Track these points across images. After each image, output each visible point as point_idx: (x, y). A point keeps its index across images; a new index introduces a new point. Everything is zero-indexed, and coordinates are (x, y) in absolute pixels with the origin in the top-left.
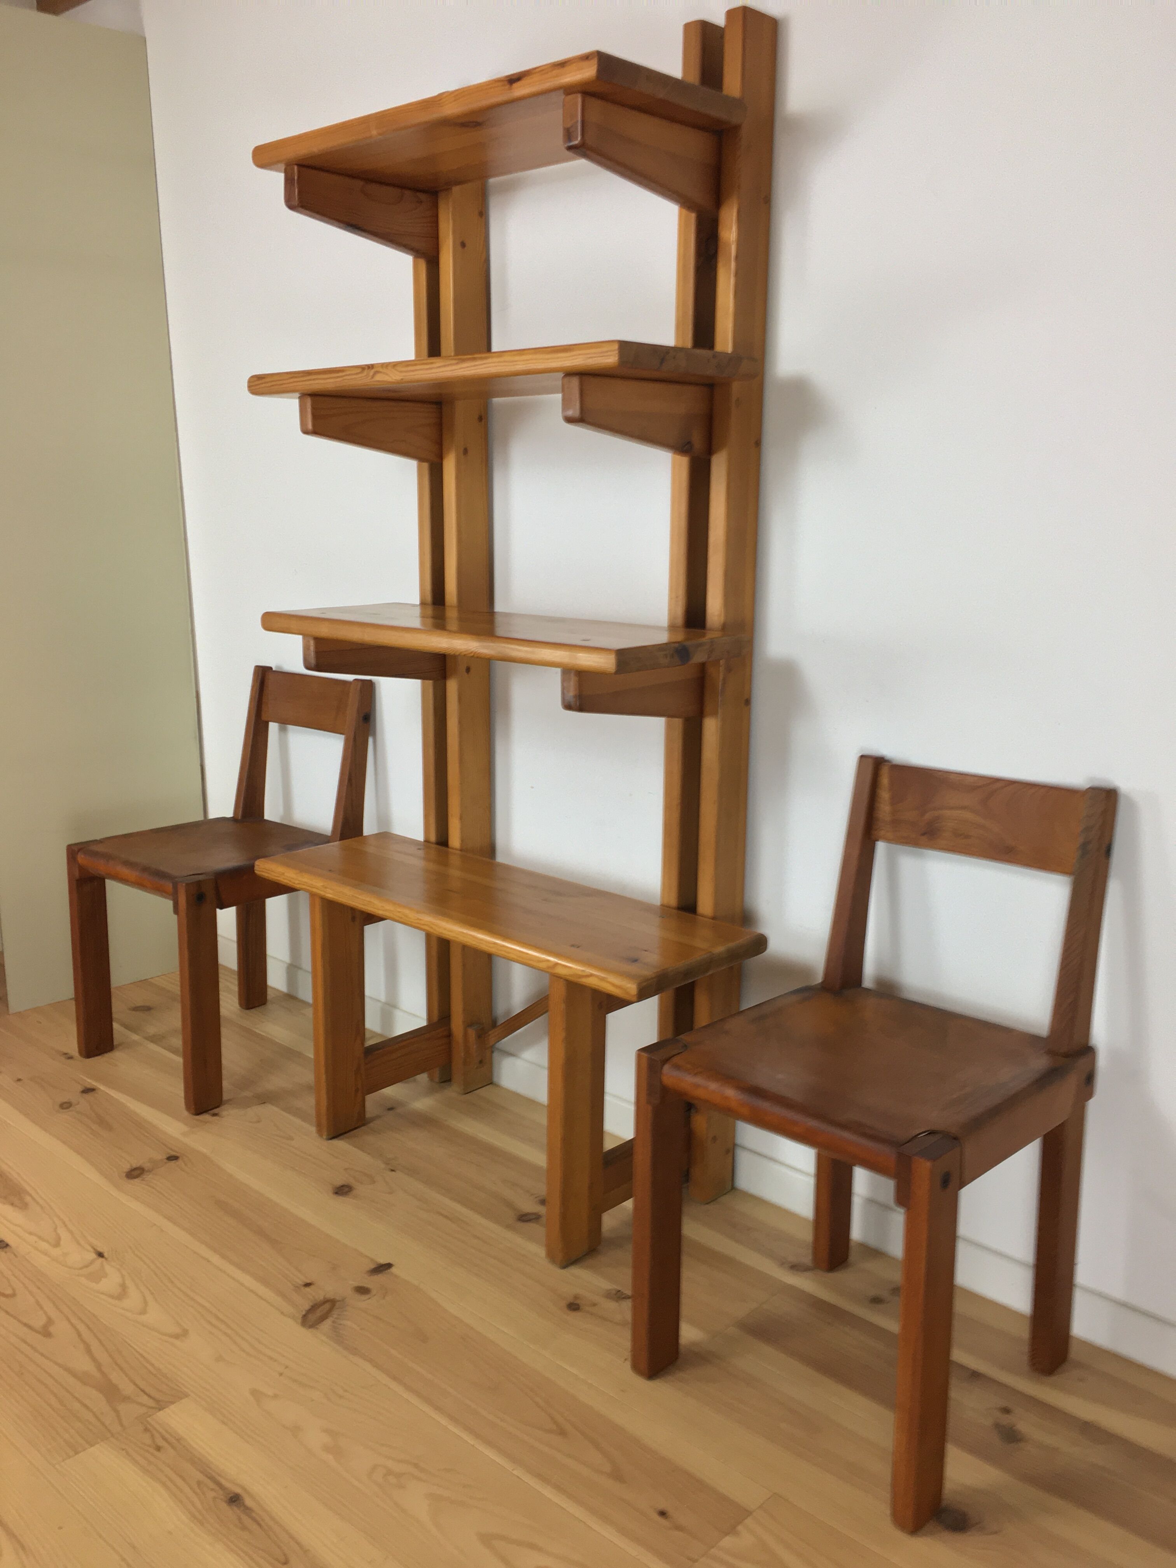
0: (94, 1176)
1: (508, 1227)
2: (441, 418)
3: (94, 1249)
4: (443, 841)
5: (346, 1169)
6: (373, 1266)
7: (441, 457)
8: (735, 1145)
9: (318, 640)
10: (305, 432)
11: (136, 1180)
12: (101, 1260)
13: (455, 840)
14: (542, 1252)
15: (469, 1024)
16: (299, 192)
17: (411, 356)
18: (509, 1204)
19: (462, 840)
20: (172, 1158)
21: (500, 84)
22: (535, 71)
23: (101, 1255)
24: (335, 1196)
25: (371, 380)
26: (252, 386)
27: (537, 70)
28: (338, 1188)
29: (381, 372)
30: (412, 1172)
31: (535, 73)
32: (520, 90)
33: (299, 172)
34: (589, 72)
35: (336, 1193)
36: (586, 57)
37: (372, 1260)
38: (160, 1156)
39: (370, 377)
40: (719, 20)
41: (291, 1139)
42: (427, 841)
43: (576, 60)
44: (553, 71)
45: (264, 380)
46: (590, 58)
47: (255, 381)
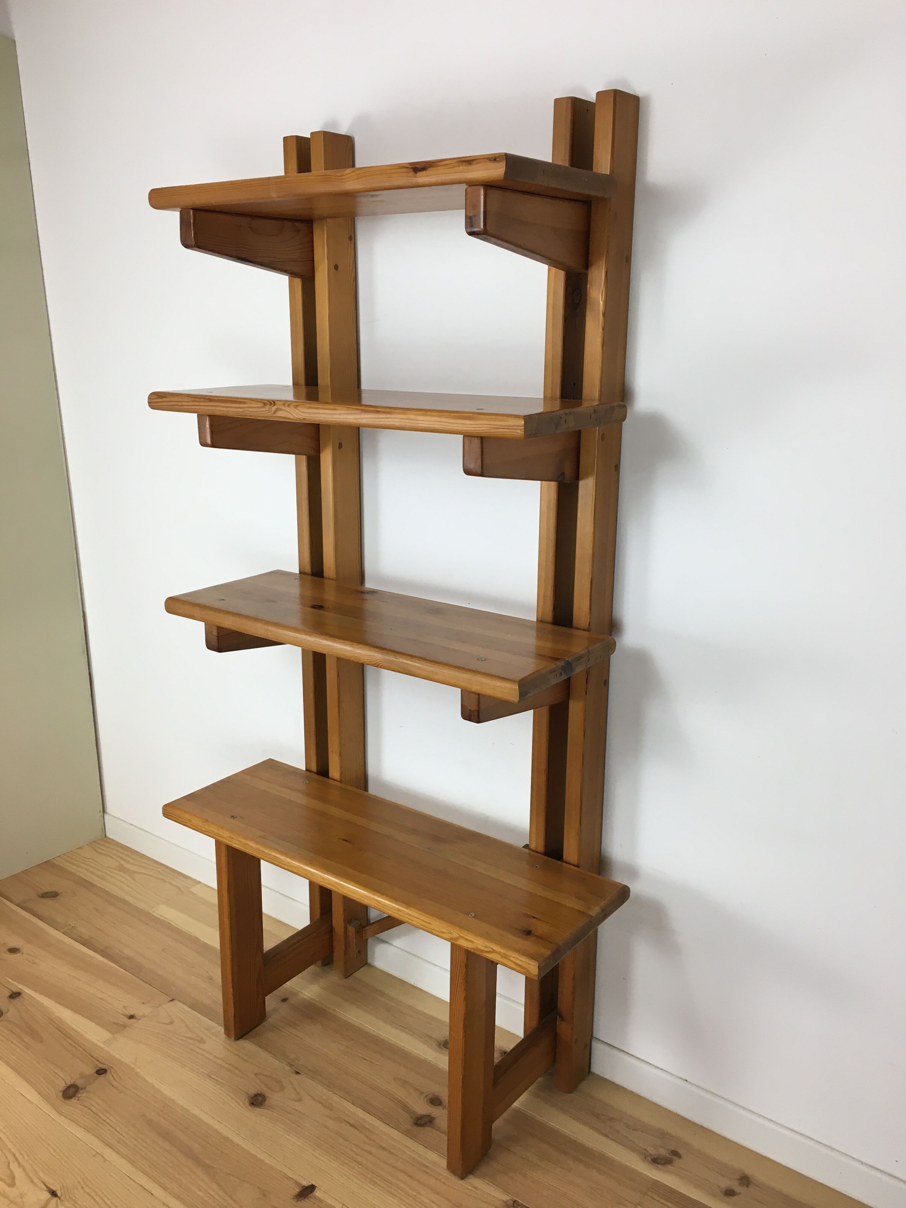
0: (33, 1096)
1: (407, 1133)
3: (47, 1186)
4: (323, 771)
5: (256, 1075)
6: (298, 1190)
7: (318, 451)
8: (591, 1037)
9: (219, 629)
10: (203, 444)
11: (73, 1100)
12: (55, 1199)
13: (334, 772)
14: (444, 1163)
15: (348, 921)
16: (195, 234)
18: (405, 1107)
19: (341, 773)
20: (101, 1072)
21: (404, 170)
22: (440, 163)
23: (54, 1194)
24: (251, 1108)
25: (273, 415)
26: (152, 401)
27: (444, 163)
28: (252, 1098)
29: (282, 410)
30: (315, 1074)
32: (422, 178)
33: (195, 215)
34: (498, 171)
35: (252, 1104)
36: (494, 159)
37: (296, 1183)
38: (90, 1071)
39: (272, 412)
40: (592, 97)
41: (203, 1041)
42: (308, 770)
43: (484, 160)
44: (459, 166)
45: (164, 399)
46: (498, 159)
47: (155, 399)
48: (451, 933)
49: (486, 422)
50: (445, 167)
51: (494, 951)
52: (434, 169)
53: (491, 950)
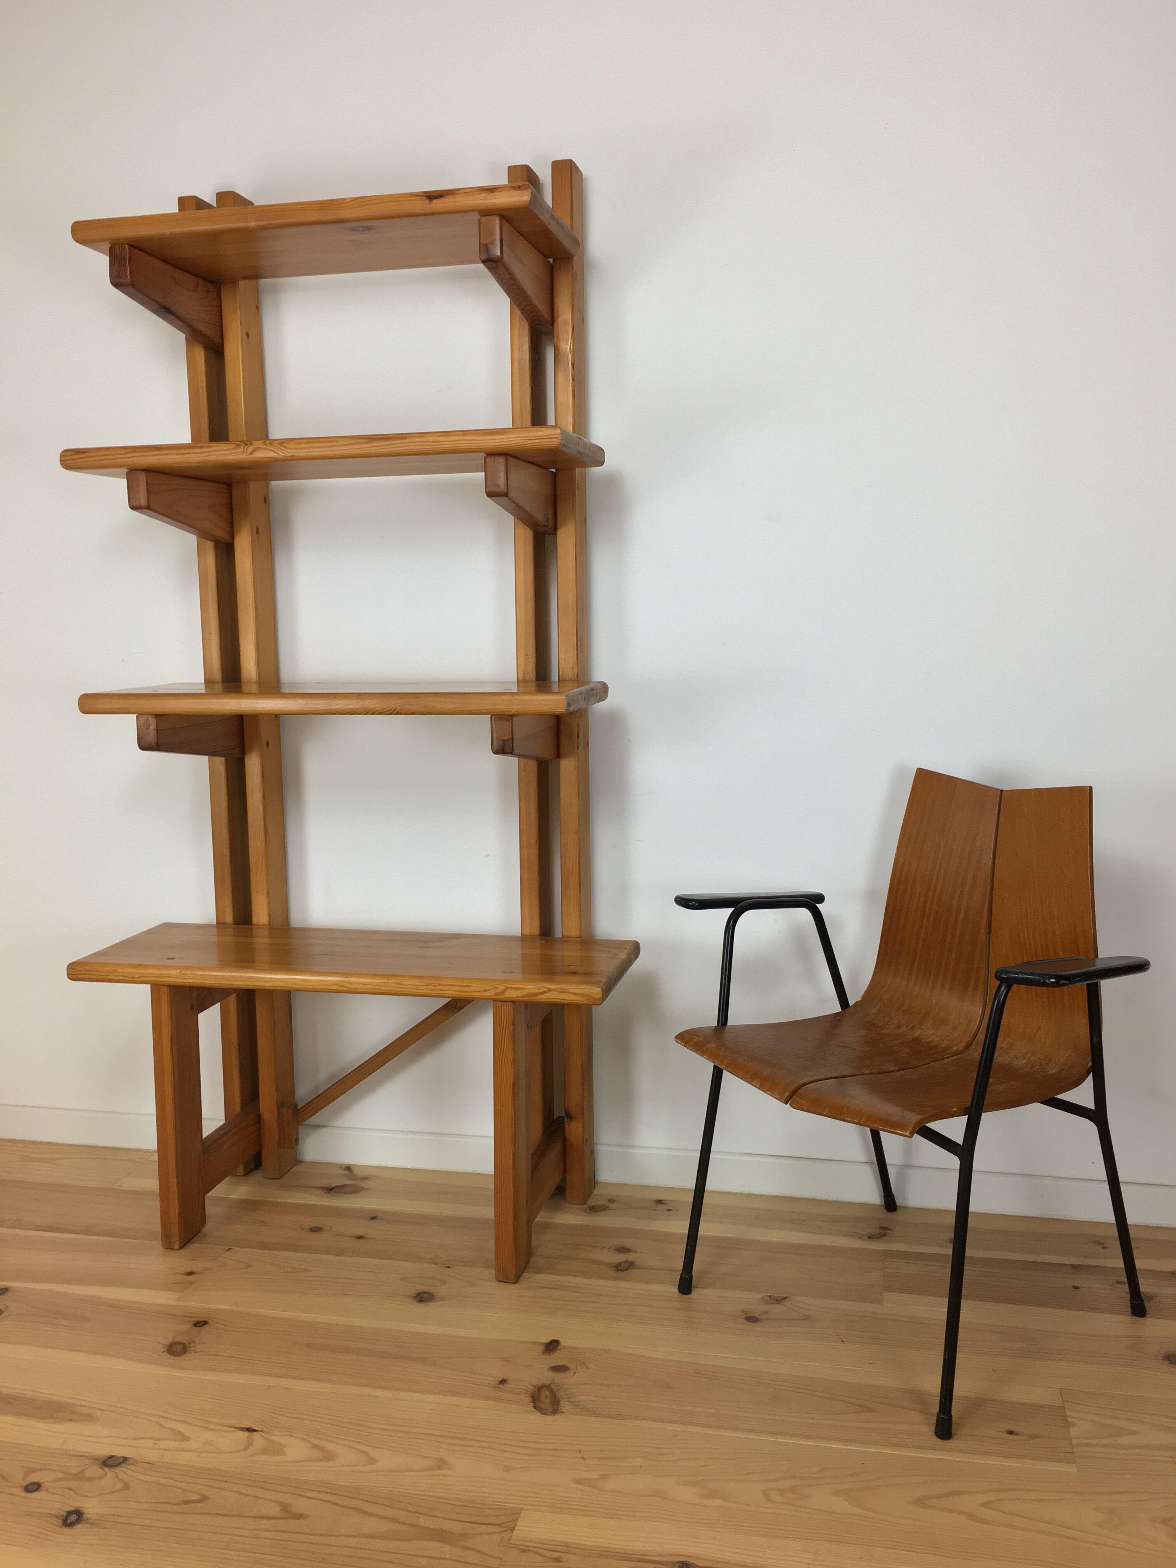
2: (231, 498)
4: (242, 920)
7: (231, 535)
8: (595, 1145)
9: (158, 716)
10: (134, 506)
13: (260, 918)
15: (280, 1105)
16: (131, 271)
17: (187, 439)
19: (269, 918)
21: (419, 198)
22: (457, 192)
26: (66, 460)
27: (463, 191)
29: (262, 449)
31: (458, 194)
32: (438, 205)
33: (129, 249)
34: (519, 201)
39: (248, 453)
42: (220, 924)
43: (508, 188)
44: (481, 194)
45: (86, 455)
46: (522, 188)
47: (72, 455)
48: (496, 988)
49: (519, 435)
50: (464, 195)
51: (550, 990)
52: (452, 196)
53: (546, 990)
